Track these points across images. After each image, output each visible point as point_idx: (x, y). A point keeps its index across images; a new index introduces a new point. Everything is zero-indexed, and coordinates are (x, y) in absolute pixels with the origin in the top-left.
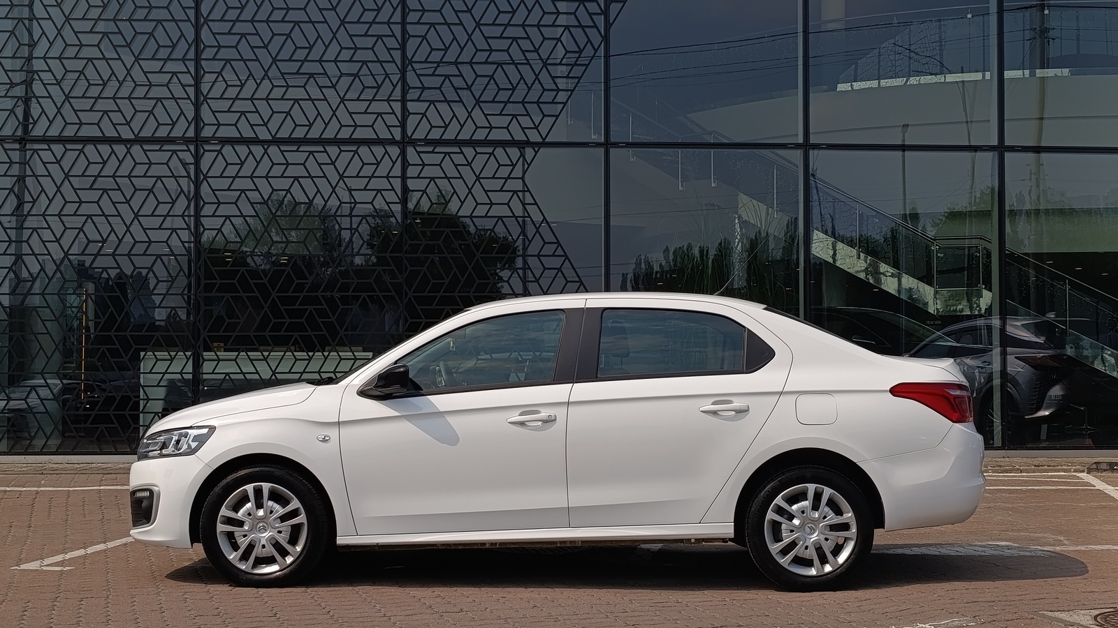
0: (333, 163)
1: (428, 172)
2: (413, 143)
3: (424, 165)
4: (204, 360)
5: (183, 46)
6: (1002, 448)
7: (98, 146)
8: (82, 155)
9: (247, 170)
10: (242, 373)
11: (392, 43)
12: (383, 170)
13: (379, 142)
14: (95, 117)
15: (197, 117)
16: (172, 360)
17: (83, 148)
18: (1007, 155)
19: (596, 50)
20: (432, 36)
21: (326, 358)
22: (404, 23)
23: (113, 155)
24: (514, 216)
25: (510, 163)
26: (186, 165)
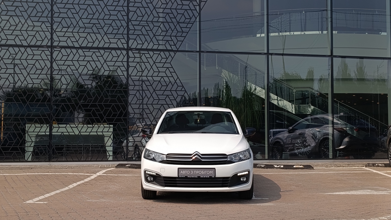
0: (102, 56)
1: (136, 60)
2: (131, 49)
3: (135, 57)
4: (54, 127)
5: (46, 12)
6: (333, 159)
7: (14, 48)
8: (8, 51)
9: (70, 58)
10: (68, 132)
11: (124, 13)
12: (120, 59)
13: (119, 49)
14: (13, 37)
15: (52, 38)
16: (42, 127)
17: (8, 48)
18: (334, 59)
19: (196, 18)
20: (138, 11)
21: (99, 127)
22: (128, 6)
23: (20, 51)
24: (167, 76)
25: (166, 58)
26: (47, 56)
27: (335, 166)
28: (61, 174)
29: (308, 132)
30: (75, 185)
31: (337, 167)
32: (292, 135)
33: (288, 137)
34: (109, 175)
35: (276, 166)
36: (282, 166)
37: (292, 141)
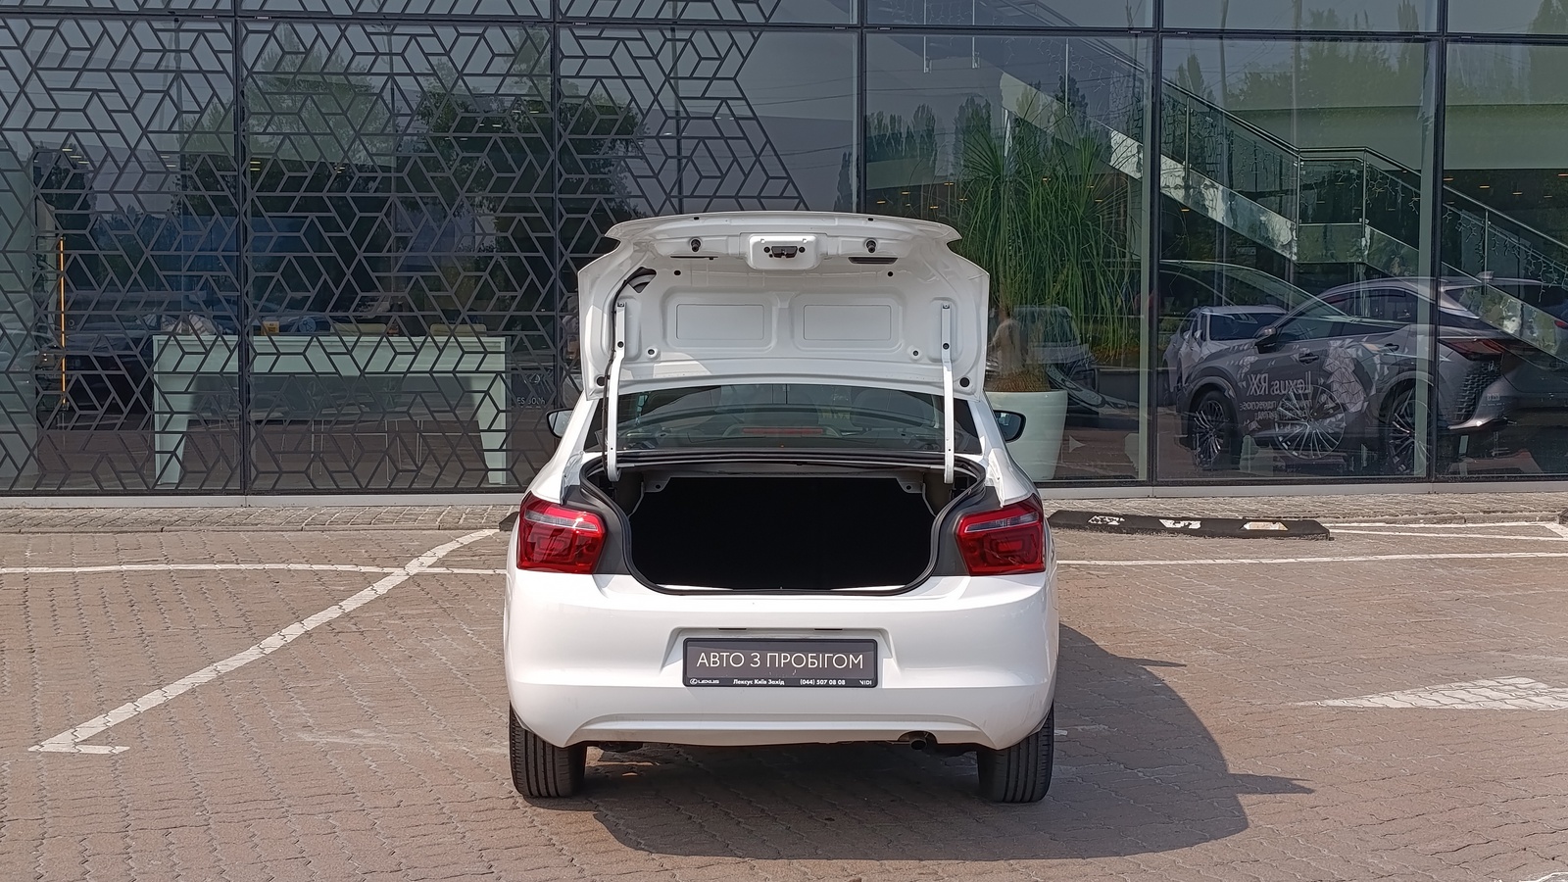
0: (447, 53)
1: (592, 68)
2: (570, 23)
3: (586, 57)
4: (256, 353)
6: (1427, 479)
7: (82, 23)
8: (57, 35)
9: (314, 63)
10: (313, 372)
12: (523, 64)
13: (517, 20)
16: (206, 352)
17: (59, 24)
18: (1450, 47)
21: (441, 349)
23: (106, 37)
24: (722, 137)
25: (717, 56)
26: (219, 55)
27: (1429, 516)
28: (260, 567)
29: (1341, 352)
30: (294, 631)
31: (1438, 523)
32: (1272, 359)
33: (1255, 370)
34: (456, 571)
35: (1169, 524)
36: (1196, 525)
37: (1270, 386)
